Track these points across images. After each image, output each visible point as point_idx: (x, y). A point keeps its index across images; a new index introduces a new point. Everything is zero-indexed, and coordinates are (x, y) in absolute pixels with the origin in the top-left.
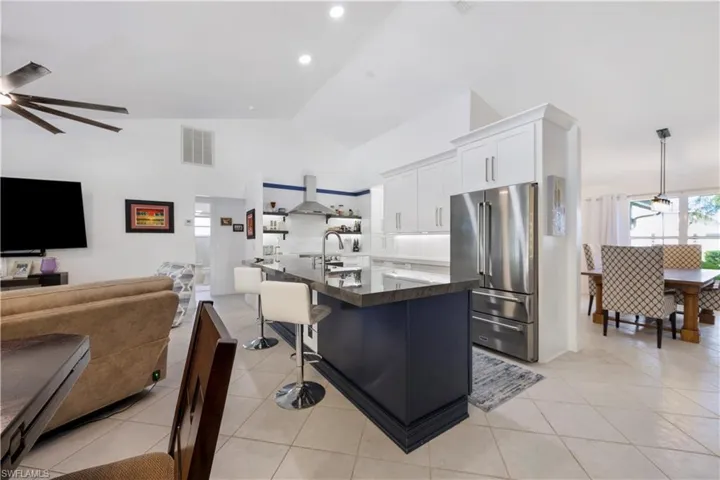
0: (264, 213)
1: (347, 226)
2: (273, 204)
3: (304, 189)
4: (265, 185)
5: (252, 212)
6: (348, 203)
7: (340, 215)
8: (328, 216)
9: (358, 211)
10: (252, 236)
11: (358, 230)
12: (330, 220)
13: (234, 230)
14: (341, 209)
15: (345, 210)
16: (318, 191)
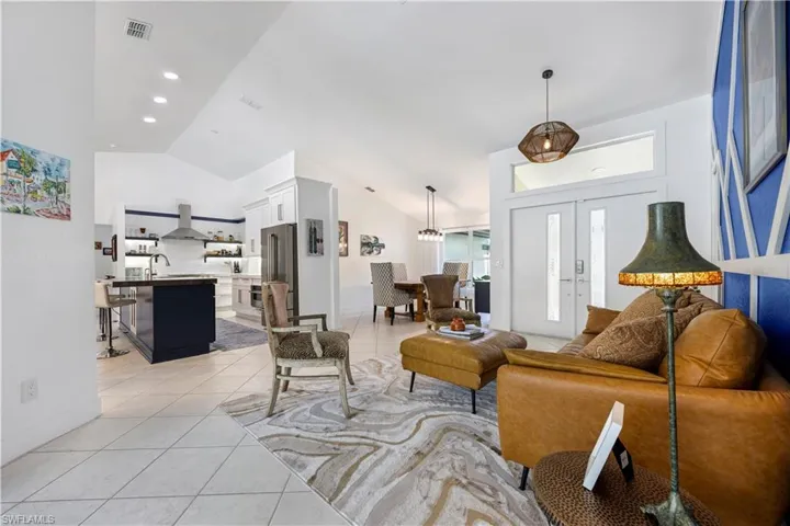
0: (127, 238)
1: (228, 250)
2: (143, 230)
3: (178, 216)
4: (127, 212)
5: (115, 238)
6: (228, 229)
7: (218, 240)
8: (206, 242)
9: (239, 237)
10: (115, 259)
11: (239, 254)
12: (208, 244)
13: (104, 254)
14: (220, 235)
15: (226, 236)
16: (193, 218)
